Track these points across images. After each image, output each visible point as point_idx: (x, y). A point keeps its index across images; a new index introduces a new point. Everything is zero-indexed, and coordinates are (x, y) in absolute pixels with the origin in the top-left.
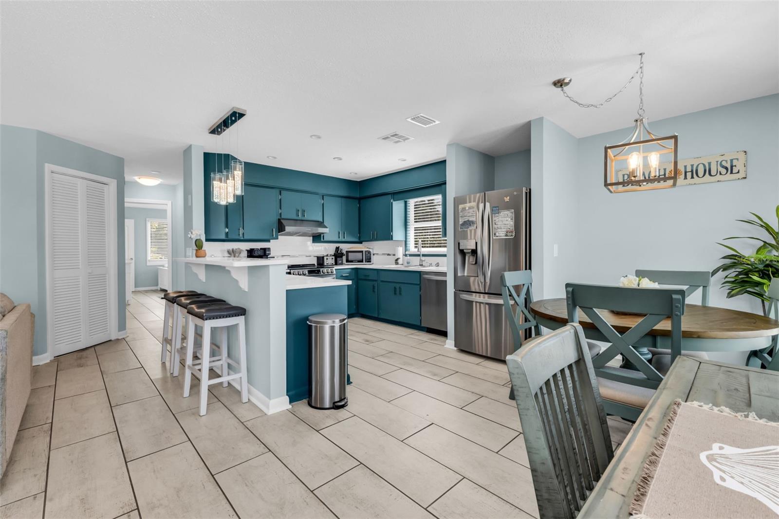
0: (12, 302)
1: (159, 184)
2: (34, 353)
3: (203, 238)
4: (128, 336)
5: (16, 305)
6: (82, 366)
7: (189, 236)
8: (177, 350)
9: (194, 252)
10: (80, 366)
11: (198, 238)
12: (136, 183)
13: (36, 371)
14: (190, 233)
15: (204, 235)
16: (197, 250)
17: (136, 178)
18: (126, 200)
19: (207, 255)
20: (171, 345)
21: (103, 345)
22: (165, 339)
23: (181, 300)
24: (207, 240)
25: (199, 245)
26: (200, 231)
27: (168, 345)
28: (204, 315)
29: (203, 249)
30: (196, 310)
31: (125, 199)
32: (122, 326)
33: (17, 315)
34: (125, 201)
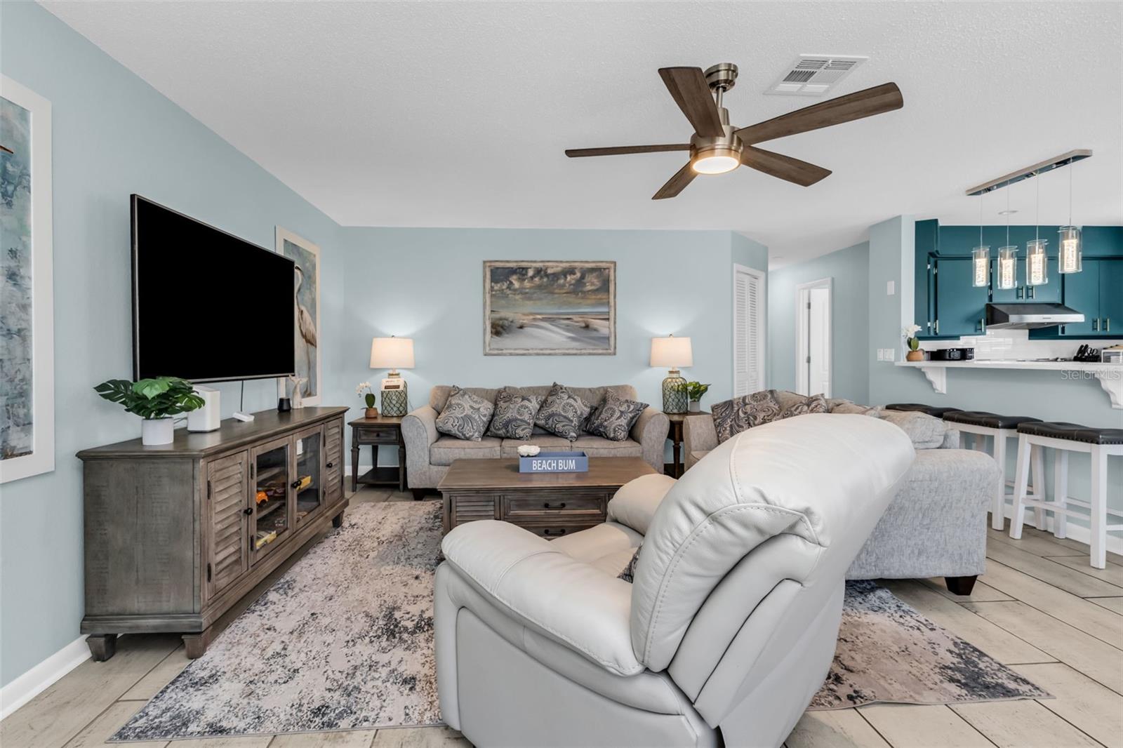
11: (914, 336)
16: (910, 351)
25: (914, 345)
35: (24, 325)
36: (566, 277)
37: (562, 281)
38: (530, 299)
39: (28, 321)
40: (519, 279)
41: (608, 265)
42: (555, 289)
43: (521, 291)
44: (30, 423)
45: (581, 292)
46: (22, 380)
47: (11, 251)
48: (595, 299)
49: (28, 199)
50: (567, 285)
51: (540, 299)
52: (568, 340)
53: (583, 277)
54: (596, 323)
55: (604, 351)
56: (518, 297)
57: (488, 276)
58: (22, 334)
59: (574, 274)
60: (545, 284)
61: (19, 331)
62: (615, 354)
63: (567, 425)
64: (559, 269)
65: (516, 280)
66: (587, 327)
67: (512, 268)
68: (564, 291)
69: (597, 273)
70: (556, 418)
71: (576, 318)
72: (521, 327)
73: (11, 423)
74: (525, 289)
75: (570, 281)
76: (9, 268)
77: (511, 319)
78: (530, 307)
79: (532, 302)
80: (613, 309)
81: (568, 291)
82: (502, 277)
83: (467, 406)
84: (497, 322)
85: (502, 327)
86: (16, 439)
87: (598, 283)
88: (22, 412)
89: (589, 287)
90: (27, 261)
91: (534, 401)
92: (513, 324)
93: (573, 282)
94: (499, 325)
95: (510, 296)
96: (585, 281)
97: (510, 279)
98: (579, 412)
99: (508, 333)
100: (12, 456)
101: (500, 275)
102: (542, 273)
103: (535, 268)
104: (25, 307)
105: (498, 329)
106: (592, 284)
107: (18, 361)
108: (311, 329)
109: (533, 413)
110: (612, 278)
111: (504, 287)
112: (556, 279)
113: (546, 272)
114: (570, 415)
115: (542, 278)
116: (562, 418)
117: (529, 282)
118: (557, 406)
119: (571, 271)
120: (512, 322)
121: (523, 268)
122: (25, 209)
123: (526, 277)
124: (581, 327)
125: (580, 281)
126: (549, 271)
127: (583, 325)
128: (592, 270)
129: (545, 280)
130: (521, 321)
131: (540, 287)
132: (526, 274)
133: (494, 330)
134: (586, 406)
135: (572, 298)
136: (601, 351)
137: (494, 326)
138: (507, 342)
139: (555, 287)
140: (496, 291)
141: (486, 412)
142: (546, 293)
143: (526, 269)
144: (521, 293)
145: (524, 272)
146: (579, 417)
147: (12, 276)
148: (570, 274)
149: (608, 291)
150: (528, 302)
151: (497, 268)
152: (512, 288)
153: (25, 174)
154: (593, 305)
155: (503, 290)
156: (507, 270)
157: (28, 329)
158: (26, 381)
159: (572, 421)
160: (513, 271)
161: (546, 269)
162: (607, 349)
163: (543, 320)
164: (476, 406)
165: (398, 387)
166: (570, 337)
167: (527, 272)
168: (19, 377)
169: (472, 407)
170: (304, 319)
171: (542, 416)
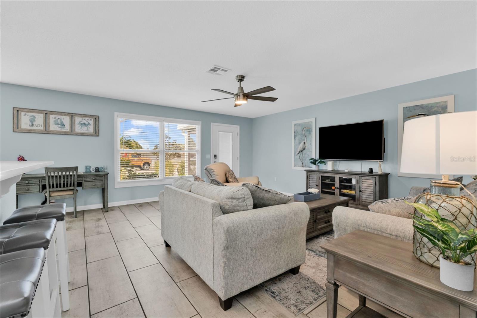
76: (310, 143)
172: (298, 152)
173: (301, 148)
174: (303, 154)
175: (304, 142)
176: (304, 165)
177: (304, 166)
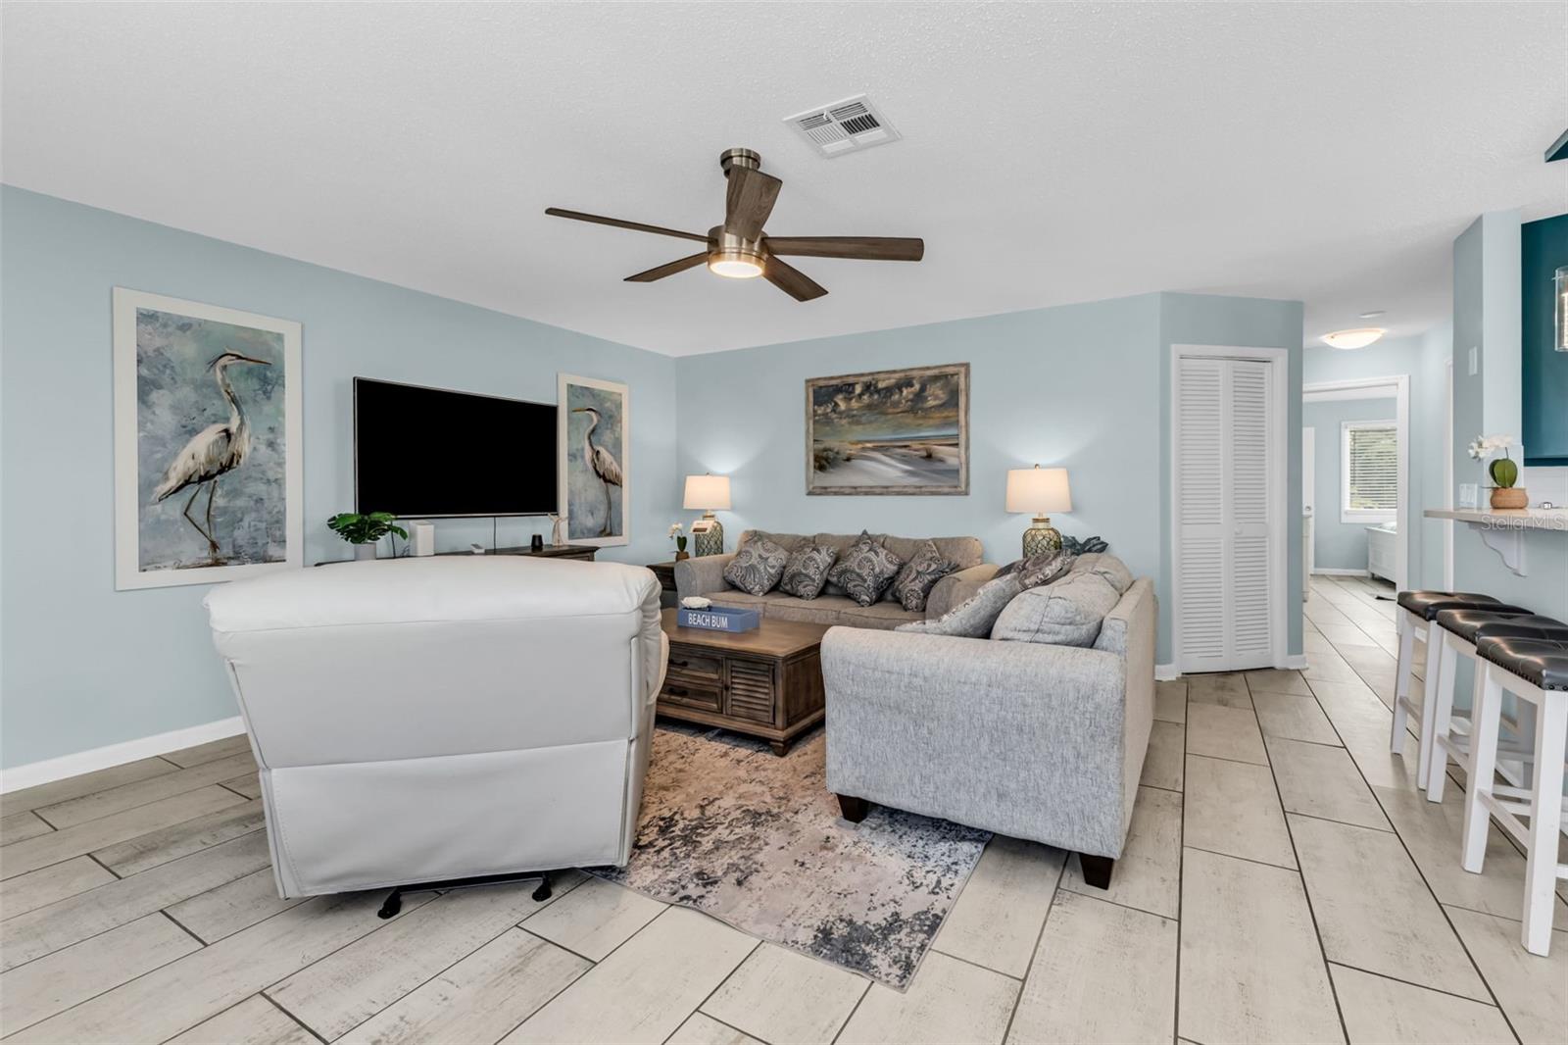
0: (1130, 575)
1: (1377, 342)
2: (1156, 661)
3: (1517, 456)
4: (1307, 669)
5: (1134, 578)
6: (1225, 705)
7: (1472, 453)
8: (1440, 737)
9: (1487, 494)
10: (1223, 703)
11: (1502, 456)
12: (1326, 348)
13: (1159, 689)
14: (1475, 445)
15: (1522, 447)
16: (1495, 490)
17: (1327, 339)
18: (1306, 387)
19: (1530, 502)
20: (1419, 719)
21: (1257, 673)
22: (1401, 698)
23: (1451, 616)
24: (1529, 462)
25: (1502, 475)
26: (1508, 439)
27: (1409, 715)
28: (1544, 673)
29: (1514, 486)
30: (1511, 653)
31: (1304, 385)
32: (1296, 645)
33: (1137, 597)
34: (1304, 389)
35: (280, 476)
36: (902, 392)
37: (896, 397)
38: (858, 423)
39: (284, 474)
40: (845, 398)
41: (955, 370)
42: (888, 408)
43: (848, 414)
44: (284, 541)
45: (922, 409)
46: (278, 512)
47: (270, 428)
48: (939, 418)
49: (284, 393)
50: (903, 401)
51: (870, 422)
52: (906, 475)
53: (923, 389)
54: (942, 451)
55: (953, 490)
56: (844, 421)
57: (811, 399)
58: (279, 482)
59: (912, 386)
60: (876, 403)
61: (276, 480)
62: (966, 493)
63: (859, 585)
64: (893, 381)
65: (841, 399)
66: (929, 456)
67: (837, 385)
68: (899, 410)
69: (942, 382)
70: (848, 575)
71: (915, 445)
72: (848, 459)
73: (270, 541)
74: (853, 410)
75: (907, 397)
76: (268, 440)
77: (836, 450)
78: (858, 433)
79: (861, 427)
80: (964, 429)
81: (905, 408)
82: (826, 398)
83: (755, 554)
84: (820, 454)
85: (826, 459)
86: (273, 550)
87: (942, 396)
88: (278, 533)
89: (931, 403)
90: (283, 434)
91: (824, 552)
92: (839, 456)
93: (911, 397)
94: (823, 458)
95: (836, 420)
96: (926, 394)
97: (835, 399)
98: (877, 570)
99: (832, 468)
100: (270, 561)
101: (824, 393)
102: (872, 388)
103: (863, 382)
104: (281, 464)
105: (823, 462)
106: (936, 398)
107: (275, 499)
108: (613, 468)
109: (822, 567)
110: (962, 386)
111: (829, 410)
112: (888, 394)
113: (876, 387)
114: (865, 573)
115: (871, 394)
116: (854, 575)
117: (856, 401)
118: (852, 559)
119: (908, 383)
120: (837, 453)
121: (850, 385)
122: (282, 400)
123: (852, 395)
124: (922, 457)
125: (920, 396)
126: (881, 385)
127: (924, 454)
128: (936, 378)
129: (876, 397)
130: (849, 452)
131: (869, 407)
132: (853, 391)
133: (817, 464)
134: (891, 562)
135: (909, 419)
136: (946, 490)
137: (817, 458)
138: (834, 478)
139: (889, 405)
140: (819, 415)
141: (774, 563)
142: (878, 414)
143: (853, 385)
144: (848, 416)
145: (851, 389)
146: (876, 576)
147: (271, 445)
148: (906, 388)
149: (957, 405)
150: (855, 427)
151: (821, 387)
152: (838, 410)
153: (281, 376)
154: (938, 427)
155: (827, 413)
156: (831, 389)
157: (284, 479)
158: (282, 513)
159: (865, 581)
160: (838, 390)
161: (877, 382)
162: (956, 487)
163: (874, 449)
164: (765, 555)
165: (705, 530)
166: (906, 471)
167: (854, 389)
168: (276, 510)
169: (760, 556)
170: (601, 459)
171: (835, 571)
172: (173, 483)
173: (202, 458)
174: (219, 492)
175: (223, 426)
176: (226, 551)
177: (230, 558)
